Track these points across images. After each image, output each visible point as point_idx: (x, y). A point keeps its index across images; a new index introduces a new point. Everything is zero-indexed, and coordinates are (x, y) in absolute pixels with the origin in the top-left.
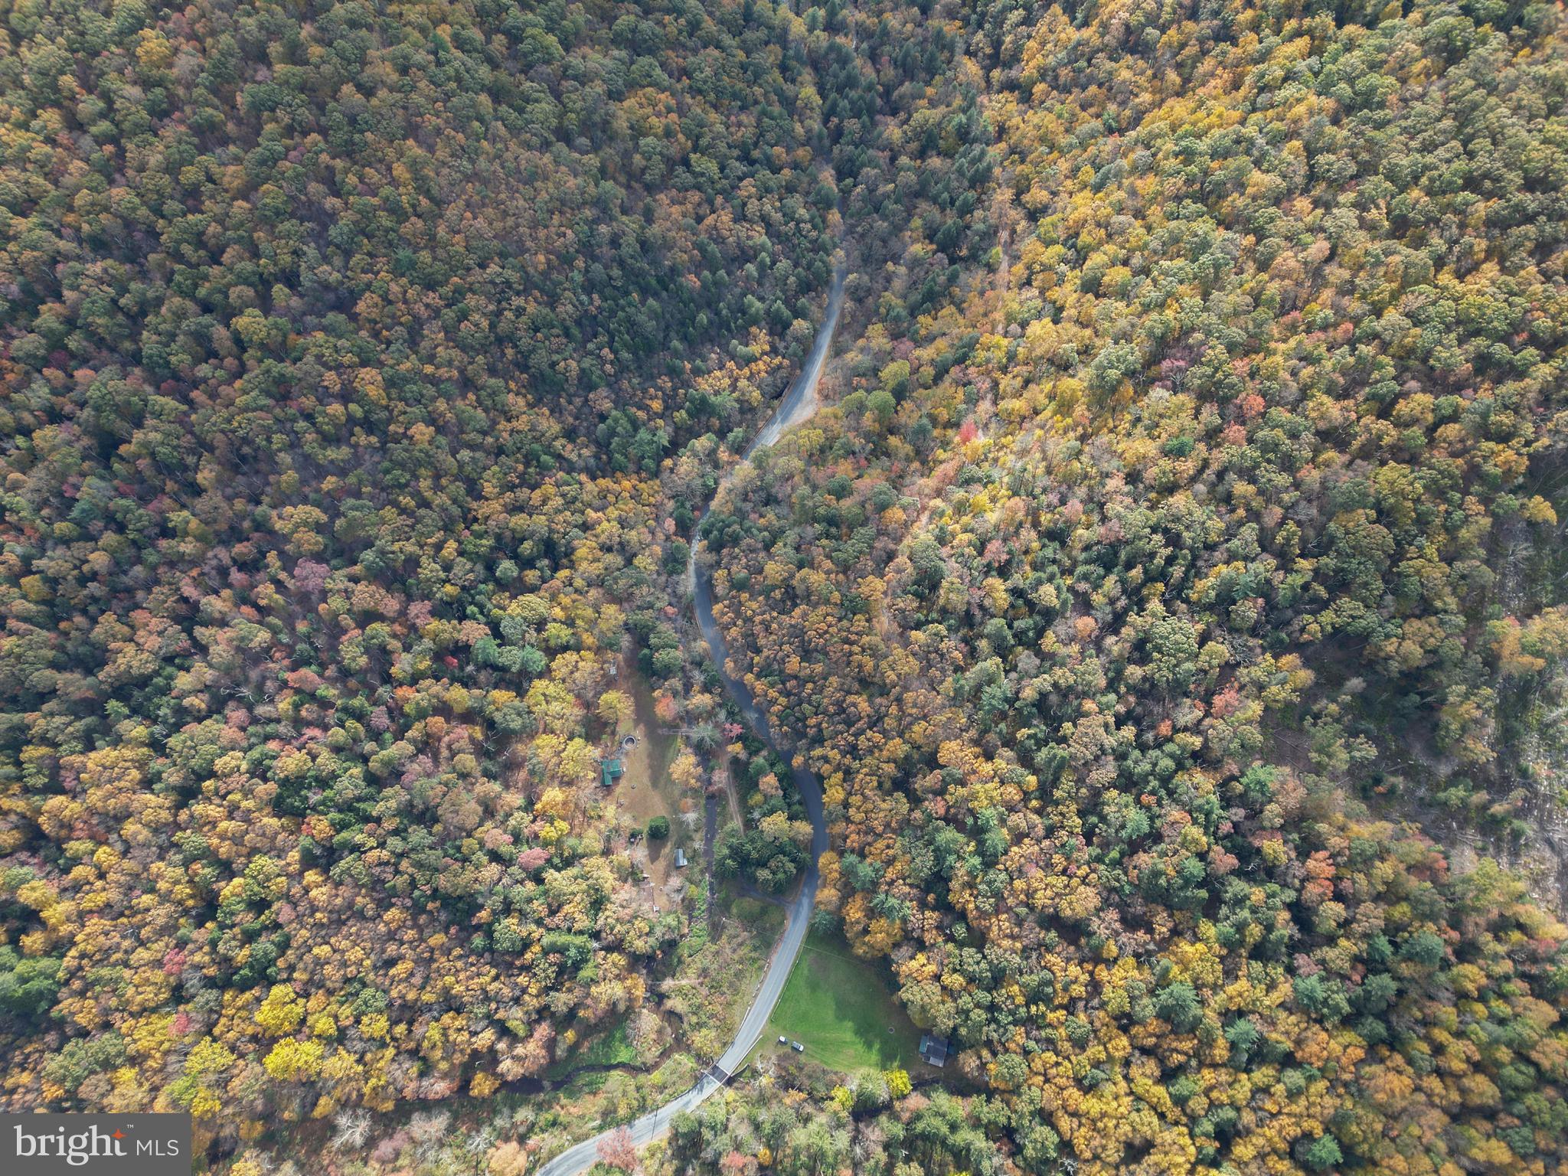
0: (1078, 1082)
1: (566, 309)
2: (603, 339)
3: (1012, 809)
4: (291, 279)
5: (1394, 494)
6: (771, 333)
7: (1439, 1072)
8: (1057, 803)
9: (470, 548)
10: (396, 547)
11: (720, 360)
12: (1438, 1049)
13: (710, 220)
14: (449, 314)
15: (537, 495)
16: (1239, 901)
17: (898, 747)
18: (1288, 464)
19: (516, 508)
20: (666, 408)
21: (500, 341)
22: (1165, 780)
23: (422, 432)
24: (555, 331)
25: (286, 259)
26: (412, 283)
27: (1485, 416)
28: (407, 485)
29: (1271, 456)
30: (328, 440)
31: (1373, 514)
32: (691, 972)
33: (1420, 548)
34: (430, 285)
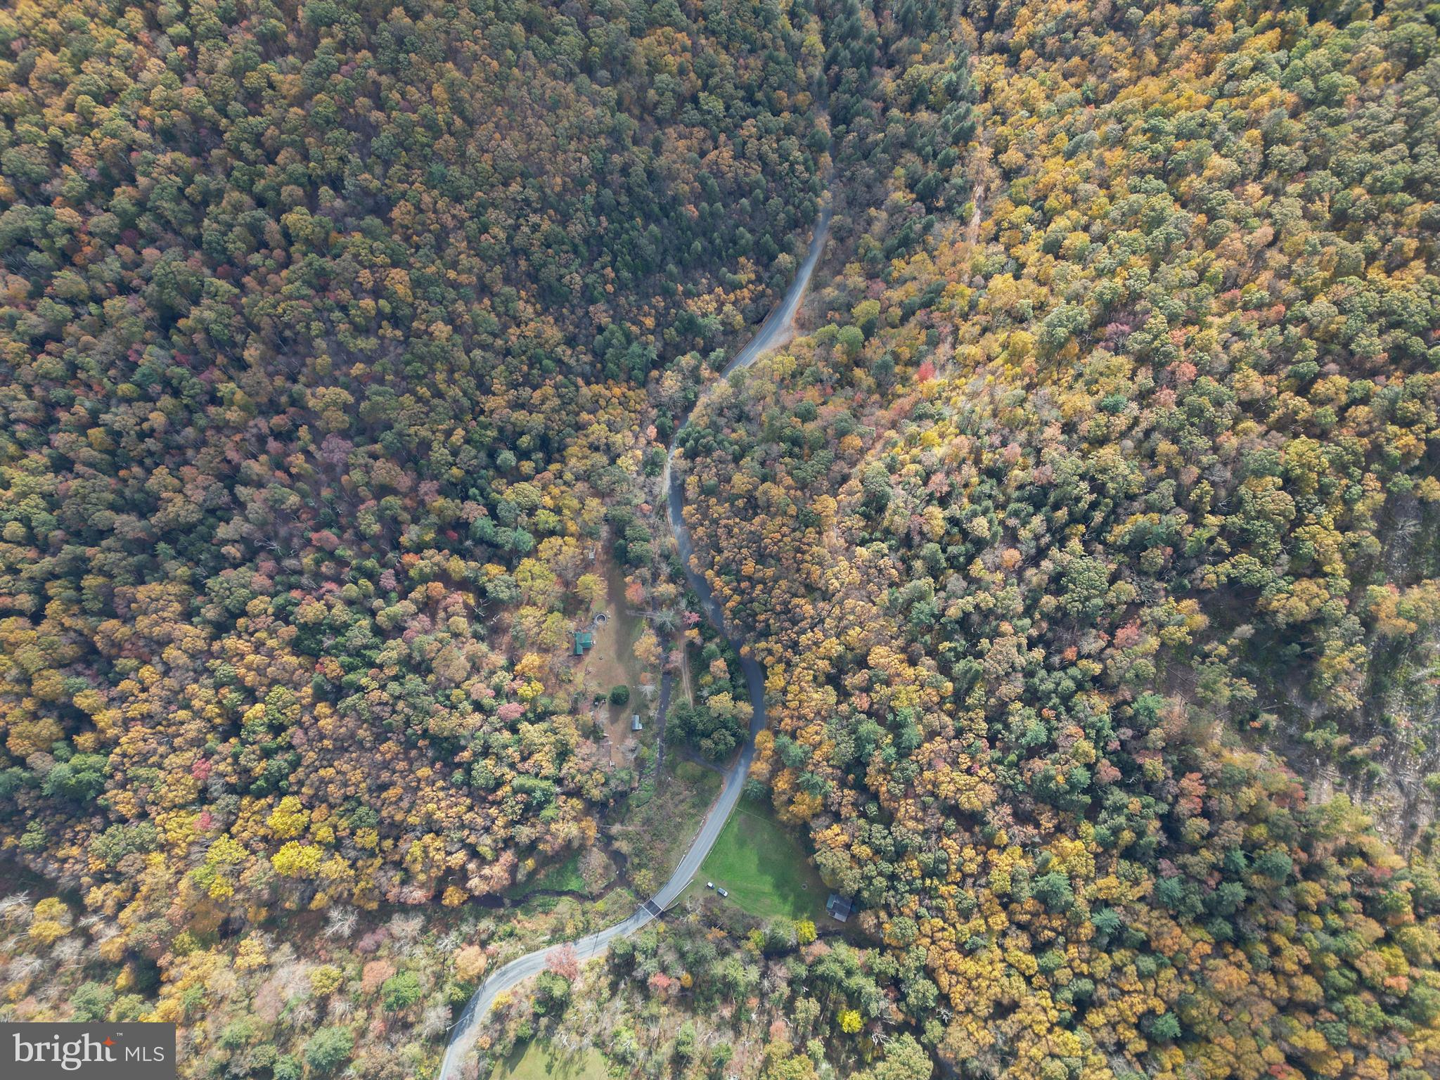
0: (960, 947)
1: (576, 229)
2: (607, 258)
3: (928, 710)
4: (336, 183)
5: (1302, 466)
6: (757, 263)
7: (1274, 971)
8: (968, 709)
9: (476, 437)
10: (412, 430)
11: (710, 285)
12: (1276, 951)
13: (712, 155)
14: (472, 226)
15: (537, 394)
16: (1118, 809)
18: (1210, 430)
19: (517, 405)
20: (658, 325)
21: (515, 253)
22: (1066, 698)
23: (441, 330)
24: (565, 248)
25: (333, 164)
26: (442, 195)
27: (1393, 402)
28: (425, 376)
29: (1196, 420)
30: (359, 330)
31: (1279, 481)
32: (637, 820)
33: (1319, 516)
34: (458, 199)
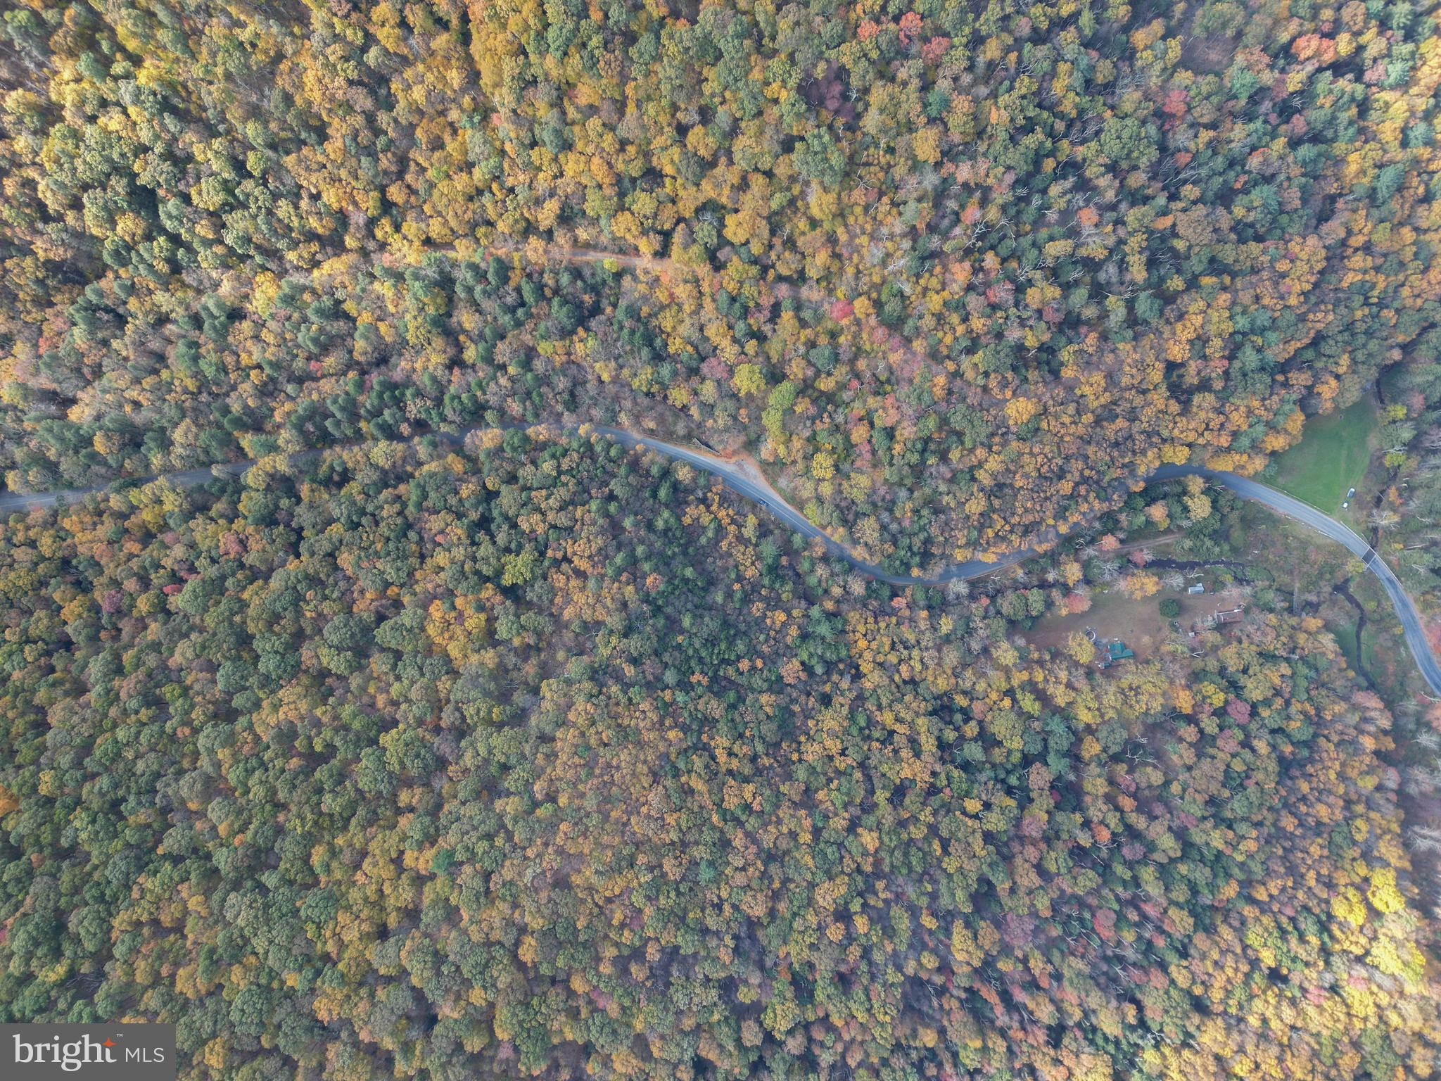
2: (731, 671)
4: (731, 986)
6: (687, 504)
9: (964, 785)
10: (981, 852)
11: (721, 557)
13: (583, 564)
14: (752, 823)
15: (898, 728)
17: (1159, 398)
19: (915, 747)
20: (781, 607)
21: (759, 772)
22: (1228, 165)
23: (869, 840)
24: (737, 717)
25: (713, 994)
26: (728, 863)
28: (922, 850)
29: (968, 17)
30: (889, 932)
32: (1286, 579)
34: (725, 844)
